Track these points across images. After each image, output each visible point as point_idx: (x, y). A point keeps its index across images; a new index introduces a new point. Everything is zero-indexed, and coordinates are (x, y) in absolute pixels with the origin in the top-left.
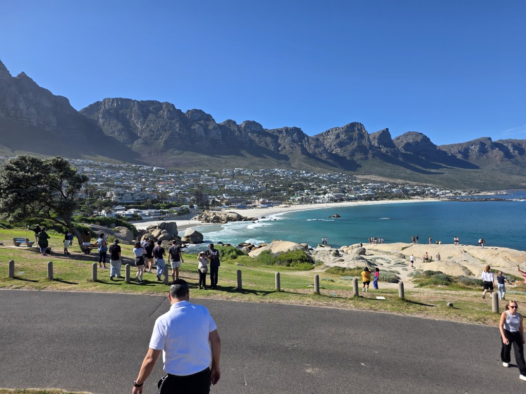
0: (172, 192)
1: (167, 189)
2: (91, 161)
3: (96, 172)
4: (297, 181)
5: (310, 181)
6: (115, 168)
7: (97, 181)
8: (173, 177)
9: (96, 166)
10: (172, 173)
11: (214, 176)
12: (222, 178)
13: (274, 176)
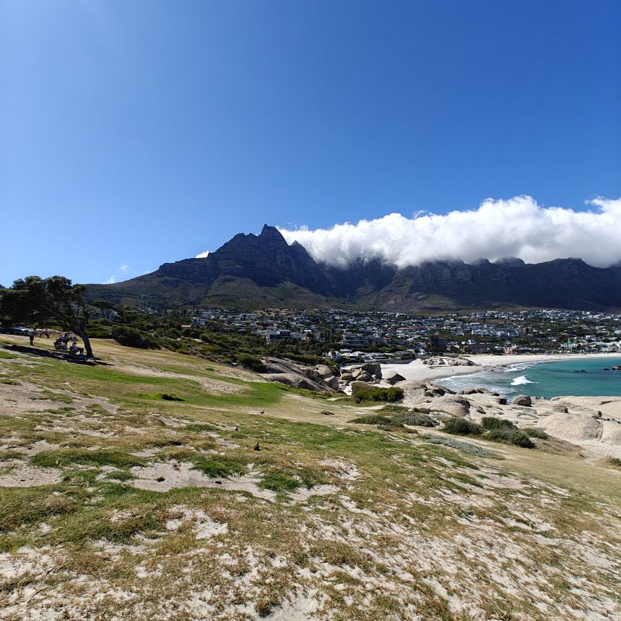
0: (411, 337)
1: (406, 334)
2: (341, 310)
3: (344, 320)
4: (575, 324)
5: (597, 325)
6: (360, 316)
7: (344, 327)
8: (414, 323)
9: (345, 314)
10: (414, 319)
11: (461, 320)
12: (470, 322)
13: (541, 319)
